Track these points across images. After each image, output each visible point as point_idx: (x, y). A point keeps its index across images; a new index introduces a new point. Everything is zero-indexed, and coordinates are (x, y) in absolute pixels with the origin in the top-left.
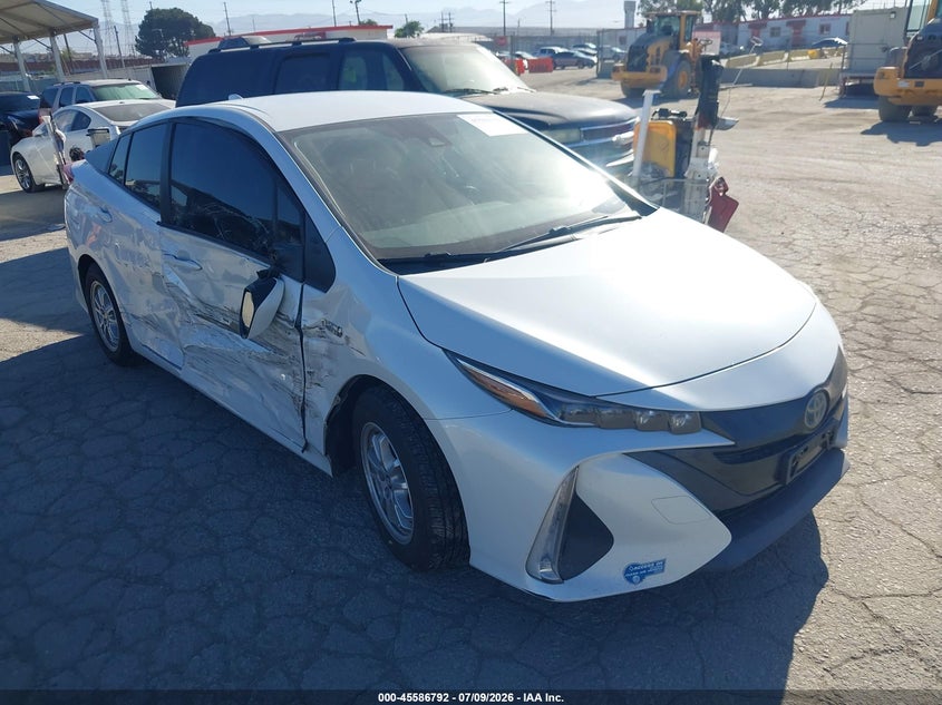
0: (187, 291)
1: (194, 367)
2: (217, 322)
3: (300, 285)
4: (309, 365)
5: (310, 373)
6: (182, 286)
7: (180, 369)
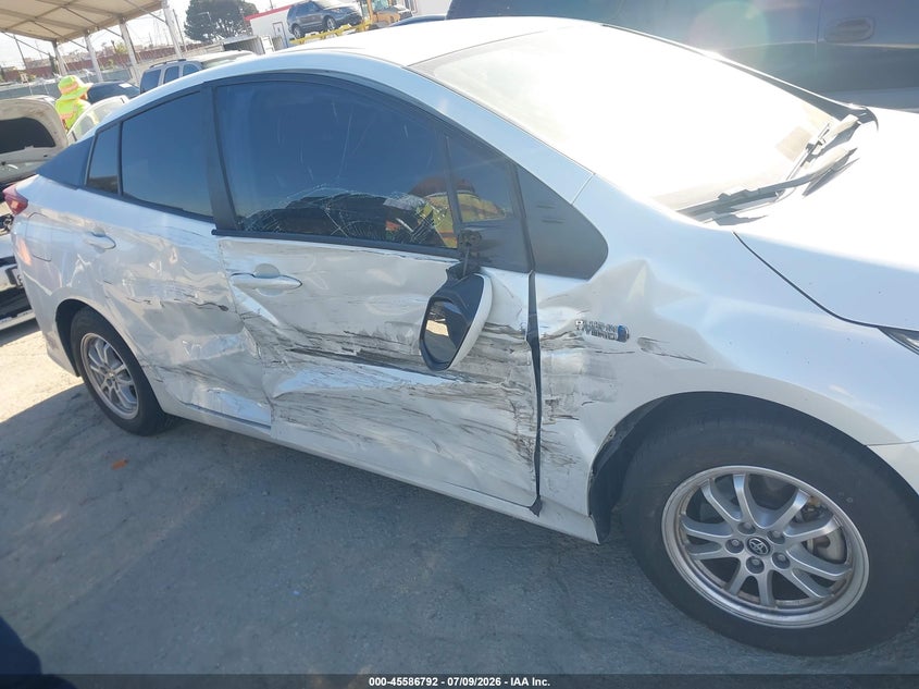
0: (274, 320)
1: (294, 421)
2: (329, 354)
3: (525, 278)
4: (550, 391)
5: (550, 403)
6: (265, 313)
7: (269, 427)
